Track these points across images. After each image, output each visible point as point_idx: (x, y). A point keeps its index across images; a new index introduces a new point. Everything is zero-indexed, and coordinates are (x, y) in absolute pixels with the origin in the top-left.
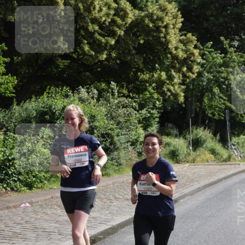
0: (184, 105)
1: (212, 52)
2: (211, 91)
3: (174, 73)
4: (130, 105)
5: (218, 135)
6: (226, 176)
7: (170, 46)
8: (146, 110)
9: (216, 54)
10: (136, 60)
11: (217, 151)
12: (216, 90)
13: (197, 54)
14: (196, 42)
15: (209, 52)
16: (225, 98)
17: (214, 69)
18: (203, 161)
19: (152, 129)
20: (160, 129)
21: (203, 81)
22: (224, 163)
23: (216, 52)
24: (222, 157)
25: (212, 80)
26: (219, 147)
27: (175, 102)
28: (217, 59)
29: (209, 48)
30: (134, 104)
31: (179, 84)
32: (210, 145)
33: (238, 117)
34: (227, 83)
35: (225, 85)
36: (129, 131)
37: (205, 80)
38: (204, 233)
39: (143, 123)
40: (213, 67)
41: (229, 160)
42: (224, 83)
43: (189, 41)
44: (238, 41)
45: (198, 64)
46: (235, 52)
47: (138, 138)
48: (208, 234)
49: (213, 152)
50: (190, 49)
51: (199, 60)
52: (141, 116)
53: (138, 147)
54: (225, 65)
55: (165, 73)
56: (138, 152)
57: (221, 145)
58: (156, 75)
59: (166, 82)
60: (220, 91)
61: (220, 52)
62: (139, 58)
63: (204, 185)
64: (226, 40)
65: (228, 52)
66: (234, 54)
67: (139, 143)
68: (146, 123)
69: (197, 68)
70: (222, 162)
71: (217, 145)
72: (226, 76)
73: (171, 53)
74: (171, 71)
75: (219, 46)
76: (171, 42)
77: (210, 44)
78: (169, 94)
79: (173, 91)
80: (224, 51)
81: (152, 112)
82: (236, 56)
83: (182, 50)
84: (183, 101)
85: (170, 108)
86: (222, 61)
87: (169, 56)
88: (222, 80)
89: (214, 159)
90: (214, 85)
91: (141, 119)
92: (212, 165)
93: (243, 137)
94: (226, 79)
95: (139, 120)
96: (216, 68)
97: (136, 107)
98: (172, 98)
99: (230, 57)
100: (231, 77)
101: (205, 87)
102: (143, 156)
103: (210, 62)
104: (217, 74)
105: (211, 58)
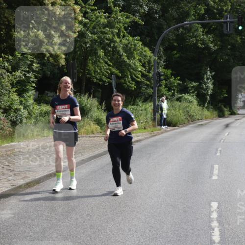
1: (95, 10)
4: (1, 66)
5: (104, 103)
7: (46, 2)
8: (21, 73)
9: (99, 13)
10: (6, 15)
12: (101, 53)
13: (78, 10)
15: (92, 10)
16: (110, 63)
17: (97, 29)
18: (87, 133)
19: (28, 95)
20: (38, 97)
21: (85, 43)
23: (99, 11)
25: (96, 41)
27: (56, 65)
28: (101, 18)
29: (92, 6)
30: (6, 64)
32: (95, 114)
33: (126, 83)
34: (112, 45)
35: (110, 47)
36: (1, 96)
37: (89, 40)
38: (87, 206)
39: (16, 87)
40: (97, 27)
42: (109, 45)
45: (80, 22)
46: (121, 11)
47: (12, 104)
49: (98, 122)
50: (70, 5)
51: (81, 18)
52: (15, 78)
53: (12, 115)
54: (110, 25)
56: (11, 121)
60: (105, 55)
61: (104, 11)
65: (113, 11)
66: (119, 14)
67: (13, 111)
68: (21, 87)
69: (79, 27)
71: (102, 114)
72: (111, 37)
75: (103, 5)
77: (92, 1)
78: (48, 55)
79: (53, 53)
80: (108, 10)
81: (28, 75)
82: (121, 16)
83: (61, 5)
84: (64, 63)
85: (49, 73)
86: (106, 21)
88: (106, 41)
89: (101, 131)
90: (98, 47)
91: (15, 82)
92: (98, 137)
93: (132, 107)
94: (112, 41)
95: (13, 83)
96: (100, 28)
97: (8, 68)
98: (51, 60)
99: (116, 17)
100: (118, 40)
101: (88, 49)
102: (18, 126)
103: (94, 21)
104: (101, 35)
105: (94, 17)
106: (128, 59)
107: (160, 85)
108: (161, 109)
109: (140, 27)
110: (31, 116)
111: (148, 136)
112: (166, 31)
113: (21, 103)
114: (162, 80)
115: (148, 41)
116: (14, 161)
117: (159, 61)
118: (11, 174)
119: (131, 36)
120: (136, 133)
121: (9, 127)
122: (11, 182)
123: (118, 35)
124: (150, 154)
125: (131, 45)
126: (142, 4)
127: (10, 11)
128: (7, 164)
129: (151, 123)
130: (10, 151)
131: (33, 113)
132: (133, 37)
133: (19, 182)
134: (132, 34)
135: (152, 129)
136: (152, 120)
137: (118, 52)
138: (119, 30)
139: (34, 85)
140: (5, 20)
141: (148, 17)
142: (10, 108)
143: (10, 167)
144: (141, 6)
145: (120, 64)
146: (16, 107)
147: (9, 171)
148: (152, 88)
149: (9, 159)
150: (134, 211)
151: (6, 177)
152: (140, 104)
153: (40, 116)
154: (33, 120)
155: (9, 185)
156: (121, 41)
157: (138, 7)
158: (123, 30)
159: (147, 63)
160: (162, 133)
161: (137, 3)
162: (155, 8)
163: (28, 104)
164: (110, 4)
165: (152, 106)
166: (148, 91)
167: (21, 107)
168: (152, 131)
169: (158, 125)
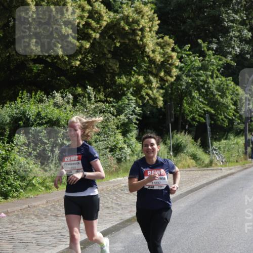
0: (163, 110)
1: (190, 55)
2: (191, 95)
3: (151, 78)
4: (107, 110)
5: (199, 140)
6: (208, 181)
7: (147, 50)
9: (194, 57)
10: (110, 64)
11: (198, 157)
12: (195, 94)
14: (174, 45)
15: (187, 55)
16: (204, 102)
17: (192, 72)
18: (184, 167)
19: (131, 135)
20: (139, 135)
21: (181, 85)
22: (206, 169)
23: (194, 55)
24: (203, 162)
25: (191, 83)
26: (200, 152)
27: (154, 107)
28: (195, 62)
29: (188, 51)
30: (112, 109)
31: (158, 88)
32: (191, 149)
33: (219, 121)
34: (206, 86)
35: (204, 88)
36: (108, 137)
37: (184, 83)
38: (187, 240)
39: (121, 129)
40: (192, 70)
41: (211, 166)
43: (167, 44)
44: (216, 43)
45: (177, 67)
46: (214, 55)
47: (117, 144)
48: (192, 242)
49: (194, 157)
50: (167, 52)
51: (177, 63)
52: (120, 121)
53: (117, 153)
54: (204, 68)
55: (143, 77)
56: (117, 158)
57: (201, 150)
58: (133, 79)
59: (144, 87)
60: (200, 95)
61: (198, 55)
62: (114, 62)
63: (185, 191)
64: (204, 42)
65: (207, 54)
66: (212, 57)
67: (118, 149)
68: (125, 129)
69: (176, 72)
70: (203, 167)
71: (198, 150)
72: (205, 79)
73: (148, 57)
74: (148, 76)
75: (198, 49)
76: (148, 45)
77: (188, 47)
78: (147, 98)
79: (152, 96)
80: (202, 54)
81: (131, 117)
82: (215, 59)
83: (160, 53)
84: (162, 105)
85: (149, 113)
86: (200, 64)
87: (146, 59)
88: (201, 83)
89: (196, 165)
90: (193, 89)
91: (120, 125)
92: (194, 170)
93: (225, 141)
94: (205, 82)
95: (118, 125)
96: (195, 71)
97: (113, 112)
98: (151, 102)
100: (210, 80)
101: (184, 91)
102: (122, 163)
103: (189, 65)
104: (195, 77)
105: (189, 61)
106: (221, 98)
107: (251, 121)
109: (232, 67)
110: (134, 153)
111: (240, 169)
113: (125, 142)
116: (121, 195)
118: (119, 208)
119: (223, 76)
120: (229, 166)
121: (115, 164)
122: (119, 216)
123: (212, 77)
124: (243, 187)
125: (224, 85)
126: (234, 46)
127: (115, 60)
128: (115, 198)
129: (242, 156)
130: (116, 185)
131: (136, 151)
132: (226, 77)
133: (127, 216)
134: (223, 74)
135: (244, 162)
136: (243, 154)
137: (212, 93)
138: (213, 72)
139: (136, 126)
140: (110, 69)
141: (240, 58)
142: (116, 147)
143: (117, 201)
144: (233, 48)
145: (213, 103)
146: (121, 146)
147: (117, 206)
148: (244, 123)
149: (117, 193)
150: (230, 245)
151: (115, 211)
152: (232, 137)
154: (136, 157)
155: (118, 219)
156: (214, 82)
157: (230, 49)
158: (216, 71)
159: (238, 101)
161: (230, 46)
162: (246, 49)
163: (131, 142)
164: (204, 47)
165: (244, 140)
166: (240, 126)
167: (125, 146)
168: (244, 164)
169: (250, 158)
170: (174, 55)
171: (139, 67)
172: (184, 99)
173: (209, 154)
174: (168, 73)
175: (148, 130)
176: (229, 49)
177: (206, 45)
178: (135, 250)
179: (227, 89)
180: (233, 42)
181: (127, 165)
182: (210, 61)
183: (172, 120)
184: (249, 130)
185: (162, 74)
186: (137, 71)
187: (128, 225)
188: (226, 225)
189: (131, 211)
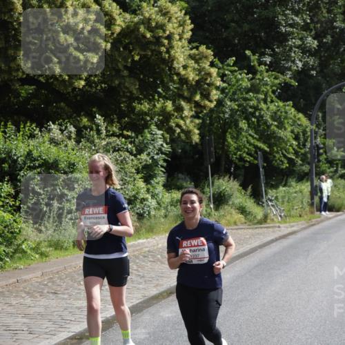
0: (200, 147)
1: (235, 71)
2: (237, 125)
3: (182, 103)
4: (123, 148)
5: (250, 187)
6: (261, 243)
7: (176, 65)
8: (147, 155)
9: (241, 74)
10: (127, 84)
11: (248, 210)
12: (243, 125)
13: (215, 74)
14: (213, 57)
15: (232, 72)
16: (255, 136)
17: (238, 95)
18: (229, 224)
19: (156, 181)
20: (167, 181)
21: (224, 113)
22: (258, 226)
23: (240, 72)
24: (255, 217)
25: (238, 110)
26: (250, 204)
27: (187, 143)
28: (242, 81)
29: (231, 66)
30: (130, 146)
31: (192, 116)
32: (238, 200)
33: (276, 161)
34: (257, 114)
35: (255, 117)
36: (124, 184)
37: (227, 110)
38: (234, 323)
39: (142, 173)
40: (238, 92)
41: (266, 222)
42: (253, 114)
43: (203, 56)
44: (270, 55)
45: (217, 88)
46: (267, 72)
47: (137, 193)
48: (240, 325)
49: (242, 210)
50: (204, 68)
51: (219, 83)
52: (140, 163)
53: (138, 206)
54: (254, 89)
55: (171, 102)
56: (137, 213)
57: (252, 201)
58: (158, 105)
59: (173, 115)
60: (249, 127)
61: (246, 71)
62: (132, 81)
64: (254, 54)
65: (257, 71)
66: (265, 74)
67: (139, 201)
68: (147, 173)
69: (216, 94)
70: (254, 224)
71: (248, 200)
72: (255, 104)
73: (178, 74)
74: (179, 100)
75: (245, 63)
76: (178, 59)
77: (232, 60)
78: (178, 130)
79: (184, 127)
80: (252, 70)
81: (156, 157)
83: (194, 69)
84: (198, 141)
85: (180, 151)
86: (249, 84)
87: (175, 78)
88: (250, 110)
89: (245, 221)
90: (240, 117)
91: (140, 167)
92: (242, 229)
93: (284, 188)
94: (256, 108)
95: (138, 168)
96: (242, 94)
97: (132, 150)
98: (183, 136)
99: (261, 78)
100: (263, 106)
101: (227, 120)
102: (145, 219)
103: (234, 85)
104: (243, 102)
105: (234, 79)
107: (319, 161)
108: (321, 190)
109: (292, 88)
110: (161, 206)
111: (304, 226)
112: (326, 92)
113: (148, 190)
114: (322, 154)
115: (302, 105)
116: (144, 264)
117: (317, 130)
118: (141, 281)
119: (280, 100)
120: (290, 222)
121: (135, 221)
122: (142, 292)
123: (265, 101)
124: (309, 251)
125: (281, 113)
126: (295, 59)
127: (132, 79)
129: (307, 209)
130: (137, 250)
131: (163, 203)
132: (284, 102)
133: (152, 292)
134: (280, 98)
135: (310, 216)
136: (309, 205)
137: (265, 123)
138: (266, 95)
139: (163, 169)
140: (126, 91)
141: (302, 75)
142: (135, 197)
143: (139, 272)
144: (293, 62)
145: (267, 137)
146: (142, 197)
147: (139, 278)
148: (309, 164)
149: (137, 261)
150: (292, 329)
151: (135, 285)
152: (293, 184)
153: (171, 205)
154: (163, 211)
155: (140, 296)
156: (268, 108)
157: (290, 64)
158: (271, 94)
159: (301, 134)
160: (322, 221)
161: (288, 58)
162: (311, 63)
163: (157, 191)
164: (253, 62)
165: (309, 187)
166: (304, 168)
167: (149, 196)
168: (310, 220)
169: (317, 211)
170: (214, 71)
171: (166, 89)
172: (227, 131)
173: (263, 207)
174: (206, 96)
175: (180, 175)
176: (287, 63)
177: (256, 57)
178: (163, 338)
179: (286, 118)
180: (293, 55)
181: (151, 223)
182: (263, 79)
183: (212, 160)
184: (316, 173)
185: (198, 98)
186: (164, 94)
187: (154, 304)
188: (287, 302)
189: (157, 285)
